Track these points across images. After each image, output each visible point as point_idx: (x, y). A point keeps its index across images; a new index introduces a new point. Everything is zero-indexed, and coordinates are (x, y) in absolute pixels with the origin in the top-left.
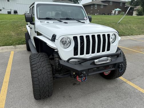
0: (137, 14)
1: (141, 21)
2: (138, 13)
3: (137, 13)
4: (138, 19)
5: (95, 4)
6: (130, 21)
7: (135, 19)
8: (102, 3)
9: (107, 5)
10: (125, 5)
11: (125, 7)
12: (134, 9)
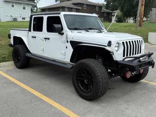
0: (116, 21)
1: (128, 29)
2: (118, 19)
3: (116, 19)
4: (123, 26)
5: (65, 7)
6: (116, 29)
7: (120, 27)
8: (74, 6)
9: (81, 8)
10: (102, 10)
11: (102, 11)
12: (113, 14)
